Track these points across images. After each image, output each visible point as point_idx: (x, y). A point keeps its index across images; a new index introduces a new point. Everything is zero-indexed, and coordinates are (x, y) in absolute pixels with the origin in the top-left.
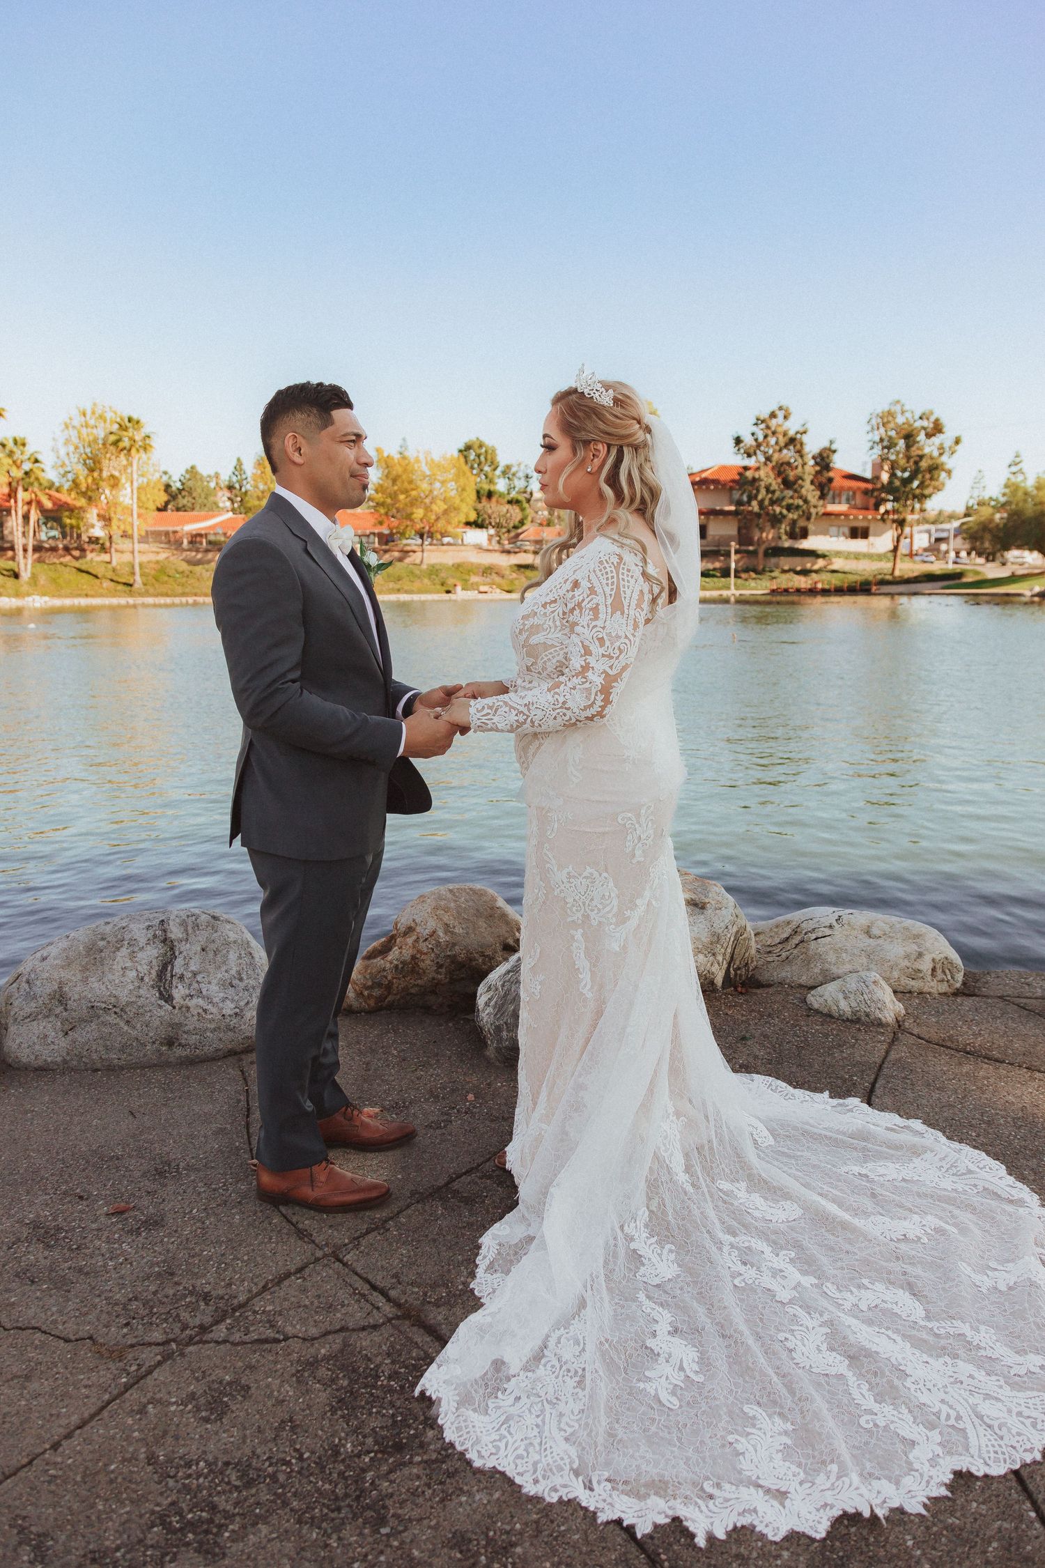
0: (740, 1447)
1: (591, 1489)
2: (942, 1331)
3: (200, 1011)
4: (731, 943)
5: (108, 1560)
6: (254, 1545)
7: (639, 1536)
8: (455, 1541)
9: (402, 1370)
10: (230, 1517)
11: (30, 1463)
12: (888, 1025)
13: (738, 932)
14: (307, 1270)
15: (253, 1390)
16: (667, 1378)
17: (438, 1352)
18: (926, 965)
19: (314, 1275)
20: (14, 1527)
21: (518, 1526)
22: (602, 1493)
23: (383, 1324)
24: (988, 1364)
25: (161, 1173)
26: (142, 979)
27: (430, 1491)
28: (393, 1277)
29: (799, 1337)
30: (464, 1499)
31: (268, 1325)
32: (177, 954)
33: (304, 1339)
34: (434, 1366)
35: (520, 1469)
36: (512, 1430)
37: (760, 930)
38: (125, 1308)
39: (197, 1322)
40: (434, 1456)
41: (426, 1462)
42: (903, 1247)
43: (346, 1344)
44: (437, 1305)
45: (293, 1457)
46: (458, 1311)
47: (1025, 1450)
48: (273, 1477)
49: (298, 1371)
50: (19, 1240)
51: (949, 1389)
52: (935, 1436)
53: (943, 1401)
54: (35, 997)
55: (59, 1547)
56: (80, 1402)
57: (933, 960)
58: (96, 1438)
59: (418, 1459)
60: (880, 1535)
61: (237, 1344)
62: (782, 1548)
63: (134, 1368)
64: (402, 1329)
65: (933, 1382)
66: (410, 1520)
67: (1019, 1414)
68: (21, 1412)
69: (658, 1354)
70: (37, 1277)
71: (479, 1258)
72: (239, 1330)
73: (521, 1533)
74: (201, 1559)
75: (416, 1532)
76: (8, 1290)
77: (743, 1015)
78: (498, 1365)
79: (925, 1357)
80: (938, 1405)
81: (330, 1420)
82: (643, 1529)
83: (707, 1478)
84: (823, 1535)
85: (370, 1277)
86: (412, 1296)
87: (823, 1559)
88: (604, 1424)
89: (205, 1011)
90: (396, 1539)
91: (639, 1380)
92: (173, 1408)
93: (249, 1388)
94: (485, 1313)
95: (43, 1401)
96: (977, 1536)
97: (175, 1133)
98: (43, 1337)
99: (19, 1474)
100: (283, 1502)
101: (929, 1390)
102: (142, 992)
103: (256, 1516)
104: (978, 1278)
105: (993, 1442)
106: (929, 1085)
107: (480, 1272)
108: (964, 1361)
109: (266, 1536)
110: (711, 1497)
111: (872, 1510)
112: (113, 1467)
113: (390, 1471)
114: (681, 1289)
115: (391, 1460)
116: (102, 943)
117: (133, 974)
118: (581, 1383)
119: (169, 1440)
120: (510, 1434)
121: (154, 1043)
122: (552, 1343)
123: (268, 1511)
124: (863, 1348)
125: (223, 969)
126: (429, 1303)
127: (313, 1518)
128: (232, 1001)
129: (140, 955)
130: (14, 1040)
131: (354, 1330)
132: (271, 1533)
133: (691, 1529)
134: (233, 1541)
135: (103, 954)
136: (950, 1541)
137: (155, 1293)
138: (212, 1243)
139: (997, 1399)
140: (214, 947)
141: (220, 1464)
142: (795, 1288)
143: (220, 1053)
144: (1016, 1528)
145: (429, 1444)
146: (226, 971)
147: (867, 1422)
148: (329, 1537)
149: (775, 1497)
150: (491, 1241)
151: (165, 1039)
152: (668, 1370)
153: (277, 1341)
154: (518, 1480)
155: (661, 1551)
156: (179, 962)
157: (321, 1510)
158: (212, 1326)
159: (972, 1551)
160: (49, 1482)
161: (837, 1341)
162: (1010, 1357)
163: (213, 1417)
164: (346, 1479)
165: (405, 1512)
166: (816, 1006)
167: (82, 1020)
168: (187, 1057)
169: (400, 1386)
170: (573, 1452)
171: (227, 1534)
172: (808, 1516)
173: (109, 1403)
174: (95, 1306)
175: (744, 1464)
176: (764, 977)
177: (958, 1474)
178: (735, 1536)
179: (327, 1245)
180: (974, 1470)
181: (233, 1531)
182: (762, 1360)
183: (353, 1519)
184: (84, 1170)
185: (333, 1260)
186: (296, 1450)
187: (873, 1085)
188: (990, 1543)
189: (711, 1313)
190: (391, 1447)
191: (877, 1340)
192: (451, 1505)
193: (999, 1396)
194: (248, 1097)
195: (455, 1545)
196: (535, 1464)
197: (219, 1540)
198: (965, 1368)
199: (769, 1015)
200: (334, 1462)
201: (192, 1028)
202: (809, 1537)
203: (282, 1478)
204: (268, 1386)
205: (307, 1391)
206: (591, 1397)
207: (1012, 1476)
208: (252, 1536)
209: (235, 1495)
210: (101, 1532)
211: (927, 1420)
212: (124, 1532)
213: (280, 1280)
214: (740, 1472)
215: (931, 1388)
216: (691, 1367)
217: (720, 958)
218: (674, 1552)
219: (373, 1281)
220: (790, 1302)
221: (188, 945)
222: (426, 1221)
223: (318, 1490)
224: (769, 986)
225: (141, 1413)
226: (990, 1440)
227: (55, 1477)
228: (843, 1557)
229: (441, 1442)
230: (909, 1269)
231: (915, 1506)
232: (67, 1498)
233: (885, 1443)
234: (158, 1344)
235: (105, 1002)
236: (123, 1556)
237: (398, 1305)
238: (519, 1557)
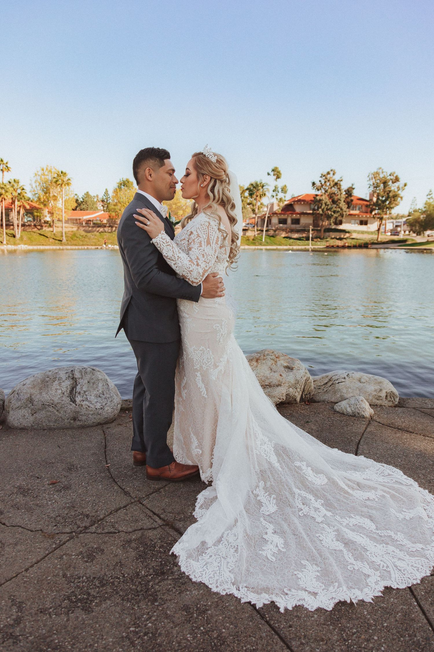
0: (299, 576)
1: (239, 590)
2: (383, 534)
3: (87, 407)
4: (303, 384)
5: (47, 612)
6: (104, 608)
7: (257, 608)
8: (184, 608)
9: (165, 545)
10: (95, 597)
11: (17, 576)
12: (367, 418)
13: (306, 380)
14: (128, 507)
15: (105, 551)
16: (271, 550)
17: (179, 538)
18: (383, 394)
19: (131, 509)
20: (10, 599)
21: (209, 603)
22: (243, 592)
23: (158, 527)
24: (401, 547)
25: (70, 469)
26: (64, 393)
27: (175, 590)
28: (162, 510)
29: (324, 535)
30: (188, 593)
31: (112, 527)
32: (78, 384)
33: (126, 532)
34: (177, 543)
35: (211, 582)
36: (208, 567)
37: (315, 380)
38: (55, 519)
39: (84, 525)
40: (177, 577)
41: (173, 579)
42: (368, 503)
43: (143, 534)
44: (180, 520)
45: (121, 576)
46: (188, 523)
47: (414, 579)
48: (113, 583)
49: (123, 544)
50: (13, 493)
51: (384, 556)
52: (378, 573)
53: (381, 561)
54: (20, 400)
55: (28, 607)
56: (37, 554)
57: (386, 392)
58: (42, 567)
59: (170, 578)
60: (354, 610)
61: (100, 534)
62: (314, 614)
63: (58, 542)
64: (165, 529)
65: (378, 553)
66: (166, 600)
67: (412, 566)
68: (13, 557)
69: (268, 541)
70: (20, 507)
71: (196, 503)
72: (100, 529)
73: (210, 606)
74: (83, 612)
75: (169, 604)
76: (8, 512)
77: (307, 413)
78: (203, 543)
79: (375, 544)
80: (380, 562)
81: (136, 563)
82: (259, 605)
83: (285, 587)
84: (331, 609)
85: (153, 510)
86: (170, 517)
87: (331, 618)
88: (245, 566)
89: (89, 407)
90: (161, 607)
91: (260, 550)
92: (73, 557)
93: (104, 550)
94: (199, 523)
95: (22, 553)
96: (393, 611)
97: (76, 454)
98: (22, 530)
99: (12, 580)
100: (116, 592)
101: (376, 556)
102: (63, 398)
103: (106, 597)
104: (398, 515)
105: (401, 576)
106: (382, 441)
107: (197, 509)
108: (391, 545)
109: (109, 605)
110: (287, 594)
111: (351, 600)
112: (49, 578)
113: (159, 582)
114: (278, 516)
115: (160, 578)
116: (47, 379)
117: (60, 391)
118: (236, 551)
119: (72, 568)
120: (207, 568)
121: (68, 419)
122: (225, 536)
123: (110, 595)
124: (350, 540)
125: (96, 390)
126: (176, 520)
127: (128, 599)
128: (100, 403)
129: (63, 384)
130: (12, 417)
131: (146, 529)
132: (112, 603)
133: (278, 605)
134: (96, 606)
135: (48, 383)
136: (382, 613)
137: (67, 514)
138: (90, 495)
139: (404, 560)
140: (93, 381)
141: (92, 578)
142: (323, 517)
143: (95, 424)
144: (408, 608)
145: (175, 572)
146: (98, 391)
147: (351, 568)
148: (134, 606)
149: (312, 595)
150: (201, 497)
151: (73, 417)
152: (271, 547)
153: (115, 533)
154: (210, 586)
155: (266, 614)
156: (78, 387)
157: (131, 596)
158: (89, 527)
159: (390, 616)
160: (24, 583)
161: (340, 537)
162: (409, 544)
163: (89, 561)
164: (142, 584)
165: (165, 597)
166: (338, 410)
167: (39, 409)
168: (81, 425)
169: (164, 551)
170: (232, 576)
171: (94, 604)
172: (325, 602)
173: (48, 554)
174: (43, 518)
175: (301, 582)
176: (317, 398)
177: (386, 588)
178: (296, 609)
179: (136, 497)
180: (392, 586)
181: (96, 603)
182: (309, 544)
183: (144, 599)
184: (39, 467)
185: (138, 503)
186: (122, 573)
187: (360, 441)
188: (397, 614)
189: (289, 526)
190: (160, 573)
191: (355, 537)
192: (183, 595)
193: (404, 559)
194: (105, 441)
195: (184, 609)
196: (217, 580)
197: (91, 606)
198: (391, 548)
199: (319, 413)
200: (137, 578)
201: (83, 413)
202: (325, 610)
203: (116, 583)
204: (111, 549)
205: (127, 552)
206: (240, 556)
207: (408, 589)
208: (103, 605)
209: (97, 589)
210: (44, 602)
211: (375, 568)
212: (53, 602)
213: (117, 510)
214: (299, 585)
215: (377, 555)
216: (281, 546)
217: (299, 390)
218: (271, 614)
219: (154, 511)
220: (322, 522)
221: (82, 380)
222: (176, 489)
223: (130, 588)
224: (319, 402)
225: (61, 559)
226: (399, 575)
227: (27, 581)
228: (338, 617)
229: (180, 572)
230: (370, 511)
231: (368, 599)
232: (31, 589)
233: (357, 576)
234: (68, 533)
235: (49, 402)
236: (53, 611)
237: (164, 520)
238: (209, 615)
